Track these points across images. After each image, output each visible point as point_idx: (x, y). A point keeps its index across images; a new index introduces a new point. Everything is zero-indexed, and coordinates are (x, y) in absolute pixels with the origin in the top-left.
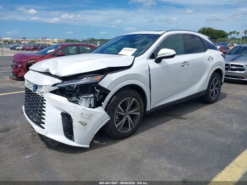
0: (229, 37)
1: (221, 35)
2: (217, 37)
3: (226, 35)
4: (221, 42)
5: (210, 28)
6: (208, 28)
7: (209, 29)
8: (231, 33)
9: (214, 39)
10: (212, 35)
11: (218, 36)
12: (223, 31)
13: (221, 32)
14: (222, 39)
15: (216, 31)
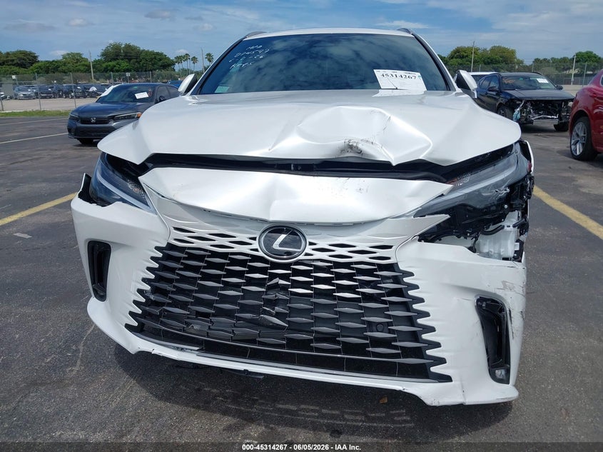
0: (177, 67)
1: (160, 63)
2: (150, 67)
3: (169, 63)
4: (163, 78)
5: (131, 44)
6: (126, 45)
7: (128, 46)
8: (180, 59)
9: (146, 71)
10: (139, 63)
11: (153, 65)
12: (162, 54)
13: (158, 57)
14: (164, 72)
15: (147, 53)
